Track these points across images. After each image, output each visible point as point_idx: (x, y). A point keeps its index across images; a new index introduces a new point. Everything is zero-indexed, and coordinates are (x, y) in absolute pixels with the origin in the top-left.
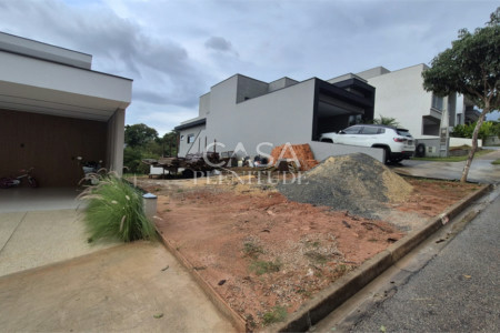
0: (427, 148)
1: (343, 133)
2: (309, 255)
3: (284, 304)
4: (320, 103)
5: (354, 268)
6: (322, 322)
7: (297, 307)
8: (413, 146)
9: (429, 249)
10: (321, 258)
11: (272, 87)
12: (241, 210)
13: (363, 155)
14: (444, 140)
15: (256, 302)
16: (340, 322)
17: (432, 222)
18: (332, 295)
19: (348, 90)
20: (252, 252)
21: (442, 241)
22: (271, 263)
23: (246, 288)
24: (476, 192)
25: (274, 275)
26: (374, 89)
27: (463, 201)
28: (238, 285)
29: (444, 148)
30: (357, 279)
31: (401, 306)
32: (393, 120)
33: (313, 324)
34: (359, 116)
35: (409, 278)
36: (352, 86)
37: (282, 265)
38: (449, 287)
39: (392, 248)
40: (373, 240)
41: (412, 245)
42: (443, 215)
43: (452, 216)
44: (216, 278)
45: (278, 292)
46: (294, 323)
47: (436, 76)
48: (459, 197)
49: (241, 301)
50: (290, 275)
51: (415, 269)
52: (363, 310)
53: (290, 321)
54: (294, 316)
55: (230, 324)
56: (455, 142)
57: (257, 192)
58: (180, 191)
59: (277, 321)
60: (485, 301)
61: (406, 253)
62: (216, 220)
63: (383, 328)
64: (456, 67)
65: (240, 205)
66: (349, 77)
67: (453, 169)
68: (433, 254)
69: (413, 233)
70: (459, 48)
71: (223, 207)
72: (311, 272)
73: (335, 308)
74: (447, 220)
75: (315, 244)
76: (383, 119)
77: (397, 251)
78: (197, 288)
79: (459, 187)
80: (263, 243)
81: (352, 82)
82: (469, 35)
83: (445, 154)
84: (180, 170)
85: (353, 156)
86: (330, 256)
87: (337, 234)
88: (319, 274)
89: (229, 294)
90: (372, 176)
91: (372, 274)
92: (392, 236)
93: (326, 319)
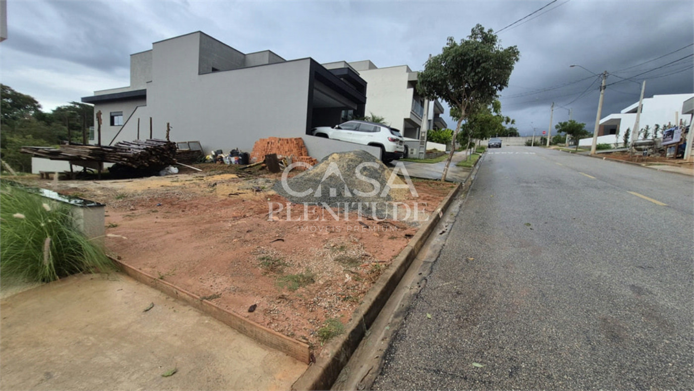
0: (409, 149)
1: (339, 128)
2: (339, 260)
3: (335, 315)
4: (315, 91)
5: (387, 267)
6: (374, 324)
7: (350, 315)
8: (403, 146)
9: (437, 240)
10: (352, 261)
11: (251, 61)
12: (235, 218)
13: (366, 153)
14: (423, 144)
15: (304, 321)
16: (390, 321)
17: (434, 217)
18: (379, 296)
19: (342, 79)
20: (273, 266)
21: (444, 232)
22: (302, 276)
23: (284, 309)
24: (455, 189)
25: (311, 287)
26: (366, 83)
27: (448, 197)
28: (274, 306)
29: (422, 151)
30: (394, 276)
31: (435, 293)
32: (382, 119)
33: (368, 328)
34: (351, 112)
35: (432, 268)
36: (345, 76)
37: (315, 274)
38: (462, 269)
39: (413, 242)
40: (392, 238)
41: (424, 238)
42: (439, 210)
43: (444, 210)
44: (242, 304)
45: (323, 304)
46: (353, 332)
47: (429, 79)
48: (445, 194)
49: (286, 324)
50: (328, 284)
51: (434, 259)
52: (406, 304)
53: (349, 331)
54: (352, 326)
55: (281, 353)
56: (431, 146)
57: (250, 195)
58: (122, 196)
59: (334, 335)
60: (488, 275)
61: (422, 246)
62: (203, 233)
63: (429, 316)
64: (445, 74)
65: (231, 211)
66: (342, 66)
67: (432, 169)
68: (441, 244)
69: (423, 228)
70: (448, 55)
71: (207, 216)
72: (348, 278)
73: (382, 308)
74: (442, 214)
75: (342, 248)
76: (374, 118)
77: (416, 244)
78: (215, 323)
79: (441, 186)
80: (282, 255)
81: (346, 72)
82: (455, 44)
83: (423, 156)
84: (107, 165)
85: (357, 154)
86: (360, 258)
87: (359, 236)
88: (357, 278)
89: (268, 319)
90: (377, 175)
91: (403, 269)
92: (408, 232)
93: (377, 321)
